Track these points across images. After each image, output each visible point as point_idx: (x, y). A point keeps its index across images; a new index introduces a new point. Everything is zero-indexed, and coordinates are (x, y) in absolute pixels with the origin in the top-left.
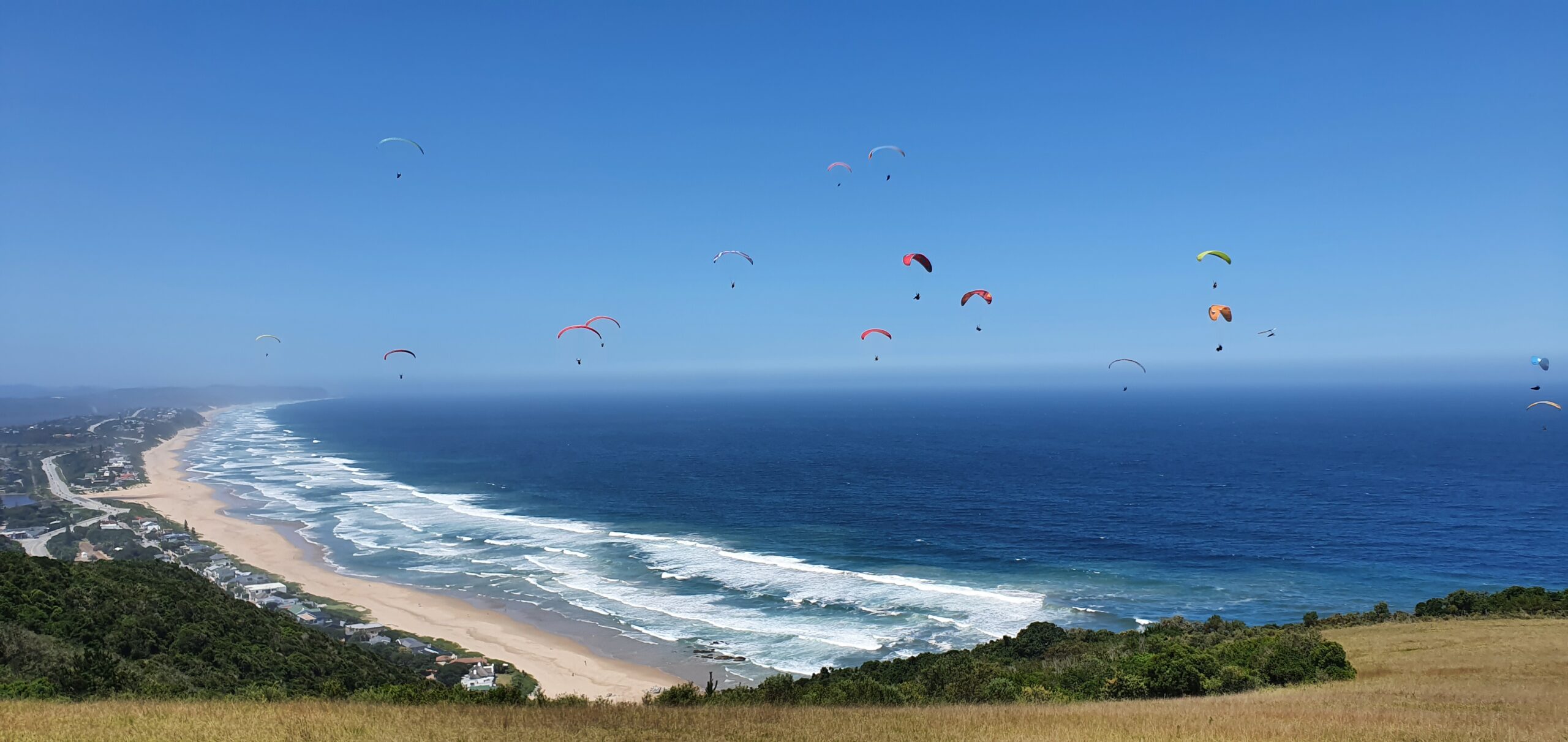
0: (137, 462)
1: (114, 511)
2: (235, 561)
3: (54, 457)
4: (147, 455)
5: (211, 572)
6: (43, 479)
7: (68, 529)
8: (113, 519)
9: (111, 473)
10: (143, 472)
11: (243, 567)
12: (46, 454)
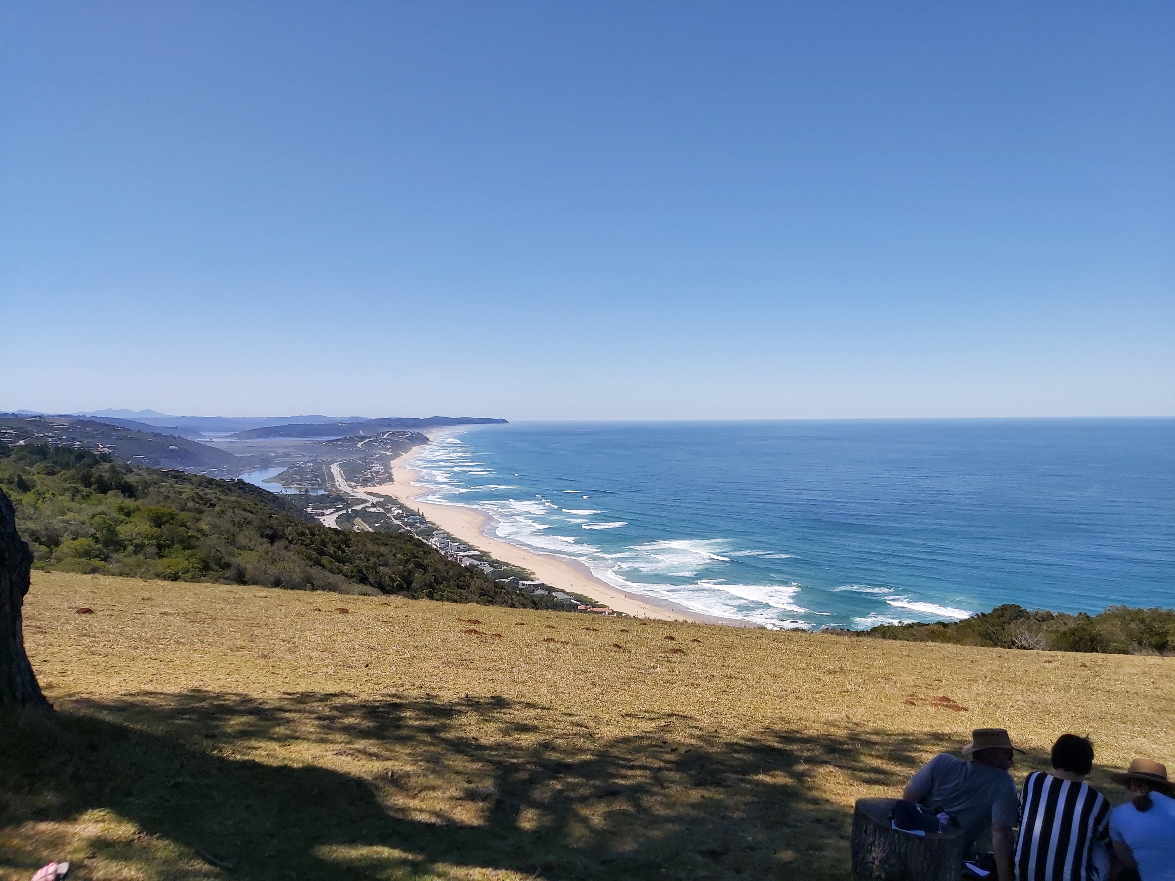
0: (387, 468)
1: (375, 500)
2: (448, 537)
3: (338, 463)
4: (393, 463)
5: (434, 542)
6: (332, 477)
7: (348, 511)
8: (374, 505)
9: (372, 475)
10: (391, 474)
11: (454, 540)
12: (333, 462)
